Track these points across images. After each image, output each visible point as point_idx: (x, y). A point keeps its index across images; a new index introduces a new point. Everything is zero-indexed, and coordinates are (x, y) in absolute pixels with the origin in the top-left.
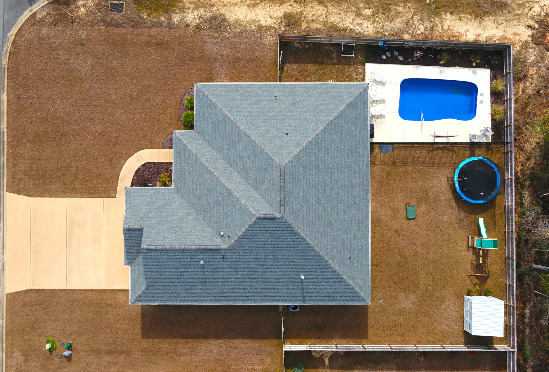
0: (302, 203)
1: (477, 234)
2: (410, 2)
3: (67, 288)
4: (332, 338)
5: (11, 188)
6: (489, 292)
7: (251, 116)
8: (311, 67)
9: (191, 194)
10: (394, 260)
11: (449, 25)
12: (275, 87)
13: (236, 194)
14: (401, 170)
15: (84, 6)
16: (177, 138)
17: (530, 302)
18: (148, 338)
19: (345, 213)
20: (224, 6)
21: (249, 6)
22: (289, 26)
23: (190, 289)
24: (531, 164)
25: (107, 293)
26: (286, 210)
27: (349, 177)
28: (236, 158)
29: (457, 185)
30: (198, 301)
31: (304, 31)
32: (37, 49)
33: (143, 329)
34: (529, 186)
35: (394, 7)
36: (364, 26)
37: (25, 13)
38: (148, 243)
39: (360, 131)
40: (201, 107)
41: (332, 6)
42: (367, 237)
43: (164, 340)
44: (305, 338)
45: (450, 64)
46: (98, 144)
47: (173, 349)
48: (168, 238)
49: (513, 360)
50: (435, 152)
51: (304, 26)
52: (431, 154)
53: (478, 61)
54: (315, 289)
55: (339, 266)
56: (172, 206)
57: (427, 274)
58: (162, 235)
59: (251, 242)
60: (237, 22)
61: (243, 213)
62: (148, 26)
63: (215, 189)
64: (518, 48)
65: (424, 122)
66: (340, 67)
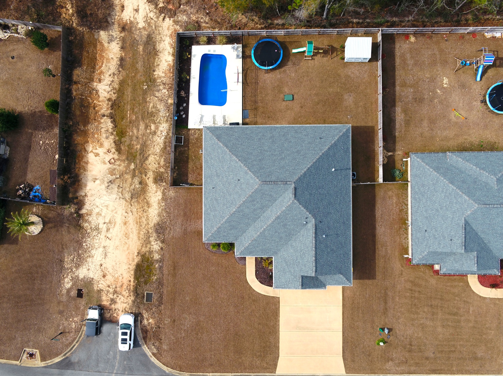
0: (284, 170)
1: (303, 53)
2: (146, 99)
3: (342, 331)
4: (374, 150)
5: (273, 370)
6: (342, 46)
7: (226, 204)
8: (191, 165)
9: (278, 244)
10: (321, 109)
11: (162, 72)
12: (206, 188)
13: (278, 213)
14: (260, 104)
15: (148, 320)
16: (240, 254)
17: (348, 19)
18: (375, 275)
19: (291, 142)
20: (148, 224)
21: (149, 207)
22: (162, 180)
23: (342, 245)
24: (256, 19)
25: (345, 303)
26: (289, 180)
27: (266, 139)
28: (254, 214)
29: (271, 67)
30: (350, 240)
31: (165, 170)
32: (177, 352)
33: (369, 278)
34: (271, 20)
35: (150, 109)
36: (163, 129)
37: (152, 361)
38: (311, 272)
39: (235, 132)
40: (219, 238)
41: (149, 151)
42: (306, 127)
43: (377, 264)
44: (374, 168)
45: (189, 72)
46: (243, 310)
47: (383, 258)
48: (308, 258)
49: (387, 30)
50: (248, 81)
51: (162, 170)
52: (249, 84)
53: (187, 54)
54: (341, 162)
55: (326, 146)
56: (286, 257)
57: (330, 87)
58: (306, 263)
59: (311, 203)
60: (159, 215)
61: (291, 209)
62: (161, 275)
63: (275, 227)
64: (178, 27)
65: (228, 90)
66: (190, 146)
